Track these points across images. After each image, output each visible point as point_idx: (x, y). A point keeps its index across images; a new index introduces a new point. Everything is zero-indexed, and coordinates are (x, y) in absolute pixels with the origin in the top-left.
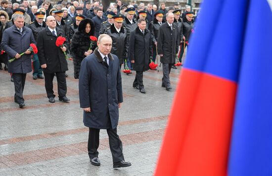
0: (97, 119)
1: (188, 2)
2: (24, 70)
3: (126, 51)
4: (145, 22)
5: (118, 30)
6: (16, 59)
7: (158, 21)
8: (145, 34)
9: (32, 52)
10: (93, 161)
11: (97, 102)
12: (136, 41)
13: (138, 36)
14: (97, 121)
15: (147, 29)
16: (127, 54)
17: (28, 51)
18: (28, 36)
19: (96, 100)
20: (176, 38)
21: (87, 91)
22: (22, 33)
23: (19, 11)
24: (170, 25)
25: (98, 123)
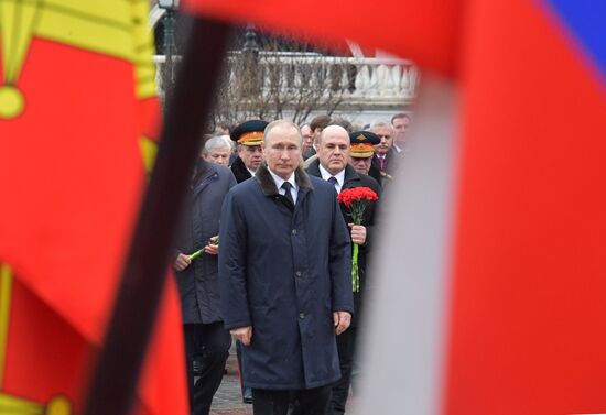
0: (270, 362)
11: (267, 308)
14: (271, 366)
19: (265, 303)
23: (251, 131)
25: (272, 373)
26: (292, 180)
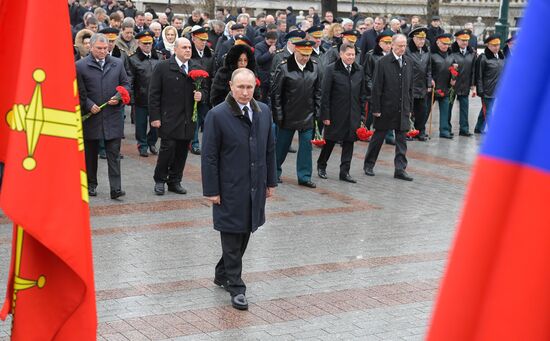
1: (500, 17)
2: (106, 133)
3: (316, 104)
4: (353, 51)
5: (302, 67)
6: (93, 115)
7: (382, 50)
8: (353, 72)
9: (121, 101)
10: (236, 300)
12: (333, 84)
13: (338, 74)
15: (357, 63)
16: (318, 111)
17: (113, 101)
18: (114, 72)
20: (409, 83)
21: (214, 167)
22: (104, 67)
24: (397, 58)
26: (248, 105)
